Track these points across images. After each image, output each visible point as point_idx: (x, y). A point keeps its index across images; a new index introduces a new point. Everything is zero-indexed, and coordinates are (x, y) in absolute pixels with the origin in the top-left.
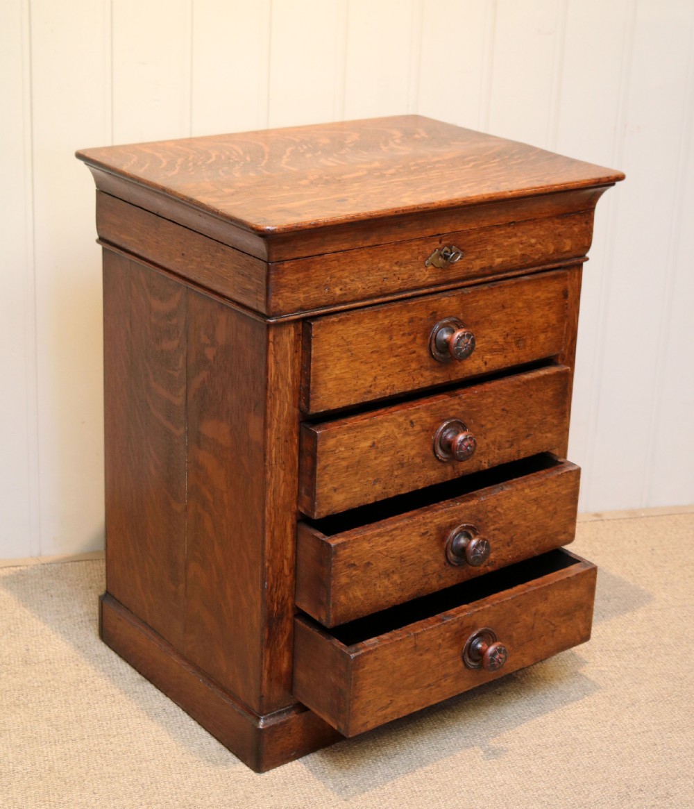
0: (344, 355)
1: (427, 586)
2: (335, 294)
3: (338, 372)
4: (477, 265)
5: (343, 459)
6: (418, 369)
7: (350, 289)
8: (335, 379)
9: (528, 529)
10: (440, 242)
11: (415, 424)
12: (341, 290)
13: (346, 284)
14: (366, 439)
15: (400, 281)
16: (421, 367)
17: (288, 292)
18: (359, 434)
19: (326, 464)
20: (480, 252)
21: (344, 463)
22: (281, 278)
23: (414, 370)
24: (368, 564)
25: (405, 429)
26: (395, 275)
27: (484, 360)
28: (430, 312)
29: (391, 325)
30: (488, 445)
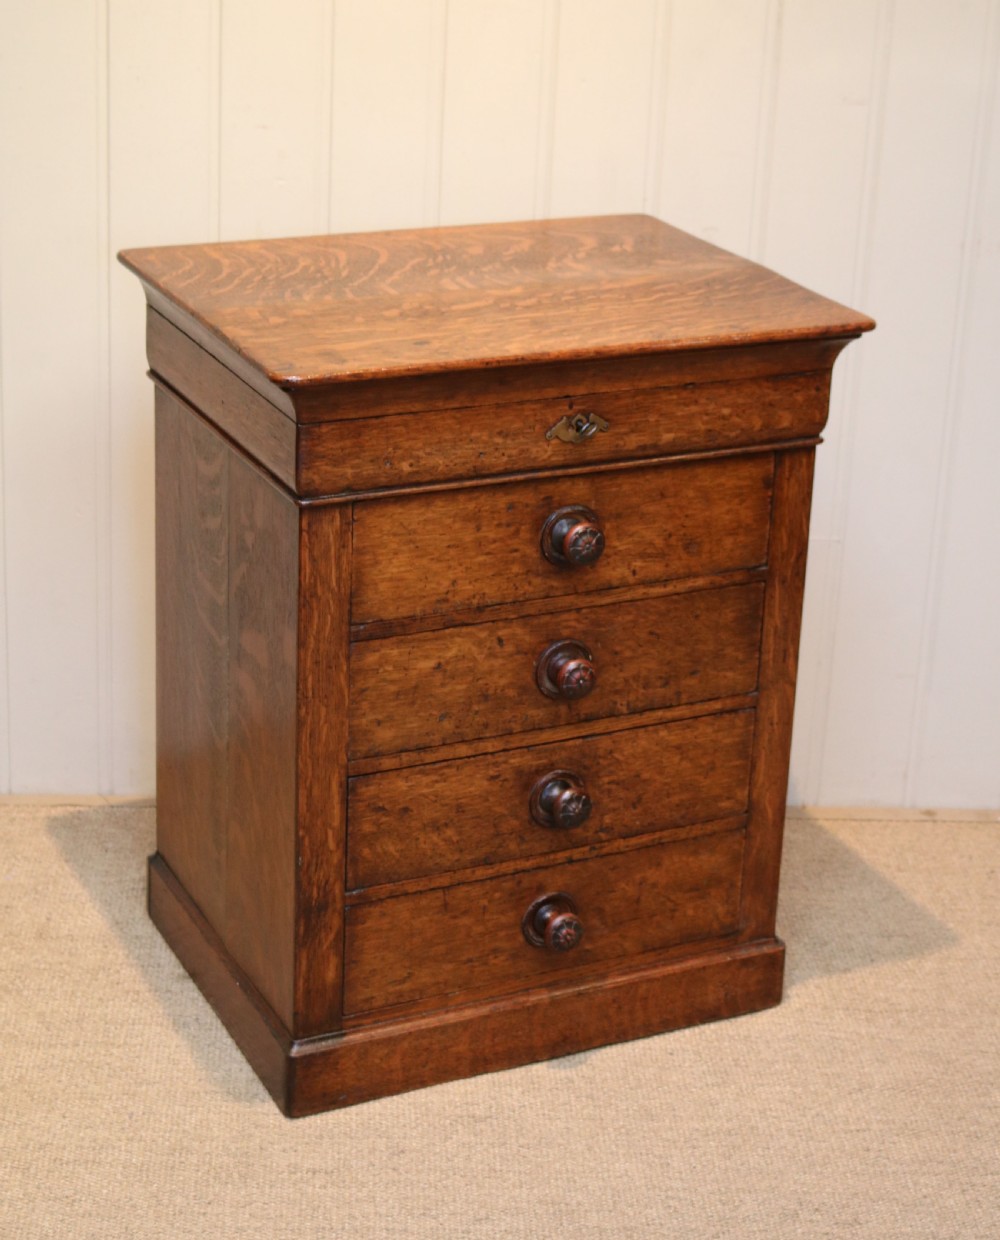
0: (404, 548)
1: (501, 849)
2: (402, 471)
3: (395, 570)
4: (633, 442)
6: (523, 574)
7: (425, 465)
8: (391, 579)
9: (667, 787)
10: (571, 407)
11: (504, 643)
12: (411, 465)
13: (418, 458)
14: (427, 657)
15: (505, 459)
16: (528, 571)
17: (327, 465)
18: (415, 649)
19: (364, 687)
20: (637, 424)
21: (393, 688)
22: (317, 445)
23: (517, 575)
24: (406, 810)
25: (490, 648)
26: (497, 449)
27: (632, 568)
28: (542, 496)
29: (479, 511)
30: (626, 681)
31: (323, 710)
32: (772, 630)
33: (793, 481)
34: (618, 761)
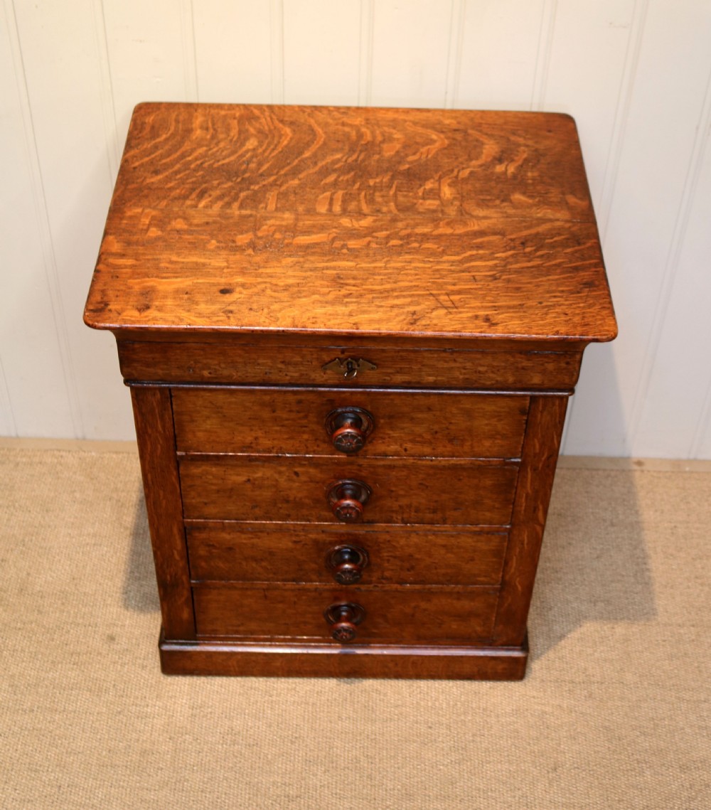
0: (214, 415)
2: (203, 375)
3: (208, 427)
4: (398, 379)
5: (212, 484)
6: (312, 440)
7: (221, 374)
8: (206, 431)
9: (435, 564)
10: (343, 353)
11: (300, 475)
12: (210, 373)
13: (216, 370)
14: (238, 475)
15: (288, 378)
16: (316, 438)
17: (142, 365)
18: (229, 470)
19: (193, 484)
21: (214, 487)
22: (133, 355)
23: (307, 440)
24: (230, 549)
25: (288, 476)
26: (280, 371)
27: (404, 447)
28: (325, 399)
29: (273, 401)
30: (400, 506)
31: (161, 493)
32: (524, 495)
33: (545, 413)
34: (394, 546)
